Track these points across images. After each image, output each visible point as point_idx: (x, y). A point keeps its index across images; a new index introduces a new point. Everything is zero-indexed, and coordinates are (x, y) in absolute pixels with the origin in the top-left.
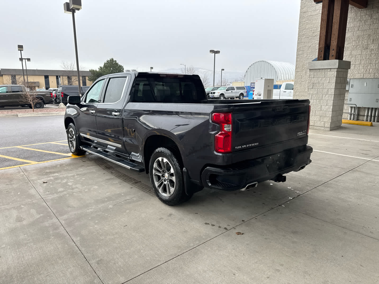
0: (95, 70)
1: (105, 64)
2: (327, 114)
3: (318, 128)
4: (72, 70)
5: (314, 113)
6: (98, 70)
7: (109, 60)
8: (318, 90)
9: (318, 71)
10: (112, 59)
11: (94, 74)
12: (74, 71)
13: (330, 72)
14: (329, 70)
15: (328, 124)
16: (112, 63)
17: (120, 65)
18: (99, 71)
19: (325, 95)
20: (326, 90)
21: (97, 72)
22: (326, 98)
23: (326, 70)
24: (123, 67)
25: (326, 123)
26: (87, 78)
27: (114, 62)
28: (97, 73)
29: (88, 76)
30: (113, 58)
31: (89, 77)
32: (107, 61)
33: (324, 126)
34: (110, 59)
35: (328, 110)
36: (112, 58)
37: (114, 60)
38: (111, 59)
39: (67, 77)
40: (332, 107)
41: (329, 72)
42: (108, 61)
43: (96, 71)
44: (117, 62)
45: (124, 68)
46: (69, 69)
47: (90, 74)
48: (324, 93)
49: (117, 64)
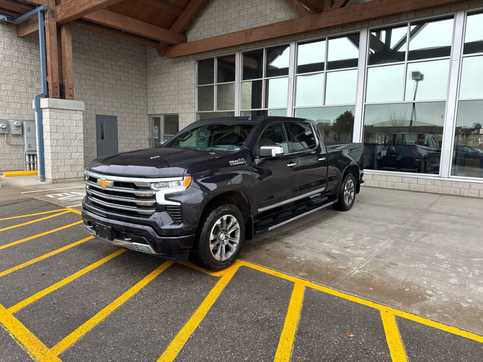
2: (79, 162)
3: (70, 180)
5: (63, 162)
8: (65, 134)
9: (61, 111)
13: (76, 114)
14: (74, 112)
15: (82, 173)
19: (73, 140)
20: (74, 135)
22: (75, 143)
23: (70, 112)
25: (79, 172)
33: (77, 177)
35: (80, 157)
40: (83, 154)
41: (74, 114)
48: (72, 138)
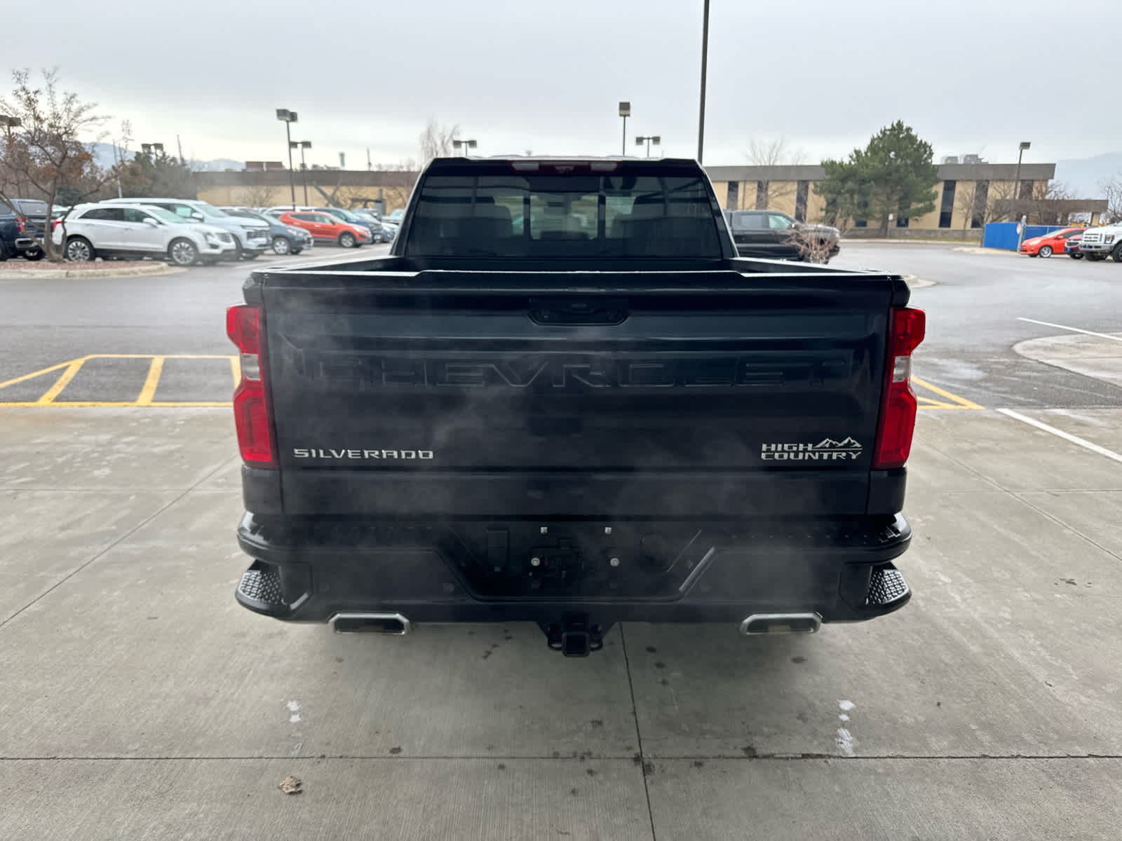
0: (838, 161)
1: (873, 141)
4: (772, 164)
6: (846, 161)
7: (887, 128)
10: (900, 124)
11: (833, 173)
12: (777, 167)
16: (897, 136)
17: (921, 141)
18: (850, 163)
21: (842, 166)
24: (932, 148)
26: (811, 186)
27: (903, 133)
28: (843, 169)
29: (815, 181)
30: (901, 121)
31: (818, 183)
32: (881, 132)
34: (893, 125)
36: (899, 122)
37: (904, 128)
38: (897, 125)
39: (756, 185)
42: (883, 133)
43: (841, 164)
44: (913, 133)
45: (933, 151)
46: (765, 162)
47: (822, 175)
49: (912, 139)
